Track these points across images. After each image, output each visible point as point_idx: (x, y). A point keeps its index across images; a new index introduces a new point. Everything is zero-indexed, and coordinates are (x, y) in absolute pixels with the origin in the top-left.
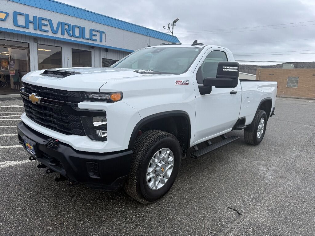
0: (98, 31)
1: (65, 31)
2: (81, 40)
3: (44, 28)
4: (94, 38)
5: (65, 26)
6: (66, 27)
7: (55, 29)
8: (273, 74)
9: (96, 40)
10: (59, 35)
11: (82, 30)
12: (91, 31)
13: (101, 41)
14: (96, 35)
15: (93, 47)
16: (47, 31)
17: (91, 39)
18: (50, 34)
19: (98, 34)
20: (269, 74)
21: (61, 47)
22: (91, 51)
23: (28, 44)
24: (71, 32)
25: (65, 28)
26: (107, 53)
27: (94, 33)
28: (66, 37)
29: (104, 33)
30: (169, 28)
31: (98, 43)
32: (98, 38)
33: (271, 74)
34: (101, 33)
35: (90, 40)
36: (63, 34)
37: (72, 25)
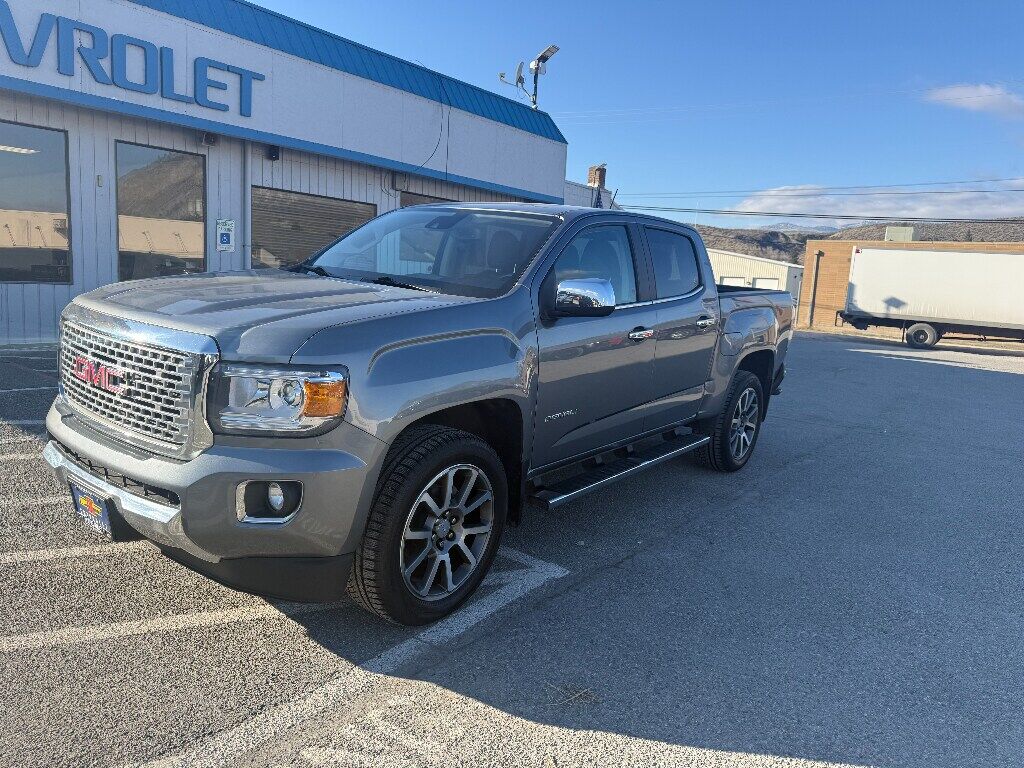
0: (229, 69)
2: (154, 102)
4: (213, 95)
5: (76, 35)
6: (83, 40)
7: (26, 45)
9: (224, 108)
10: (45, 75)
11: (159, 61)
12: (201, 65)
13: (245, 110)
15: (211, 138)
17: (198, 99)
18: (1, 67)
19: (232, 81)
21: (66, 132)
22: (204, 156)
24: (105, 64)
25: (77, 45)
26: (277, 163)
28: (81, 82)
29: (261, 78)
30: (521, 80)
31: (232, 119)
32: (230, 97)
34: (246, 78)
35: (196, 106)
37: (109, 36)
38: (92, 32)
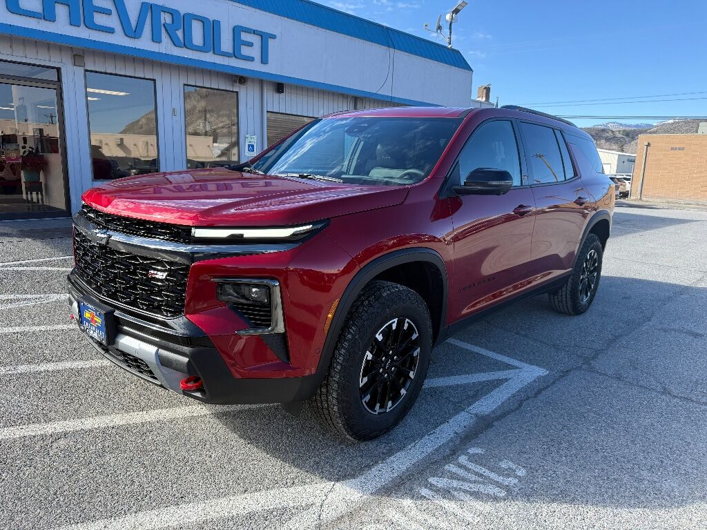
0: (254, 32)
1: (163, 31)
2: (209, 57)
3: (100, 19)
4: (245, 51)
5: (163, 15)
6: (166, 18)
7: (134, 24)
8: (683, 149)
9: (251, 59)
10: (144, 43)
11: (212, 30)
12: (237, 31)
13: (264, 60)
14: (250, 45)
15: (242, 80)
16: (110, 31)
17: (236, 54)
18: (119, 39)
19: (255, 40)
20: (672, 149)
21: (154, 80)
22: (237, 92)
23: (59, 70)
24: (180, 33)
25: (163, 22)
26: (282, 95)
27: (245, 37)
28: (166, 47)
29: (274, 37)
31: (256, 66)
32: (255, 52)
33: (676, 149)
34: (265, 37)
35: (234, 59)
36: (156, 39)
37: (182, 14)
38: (172, 13)
